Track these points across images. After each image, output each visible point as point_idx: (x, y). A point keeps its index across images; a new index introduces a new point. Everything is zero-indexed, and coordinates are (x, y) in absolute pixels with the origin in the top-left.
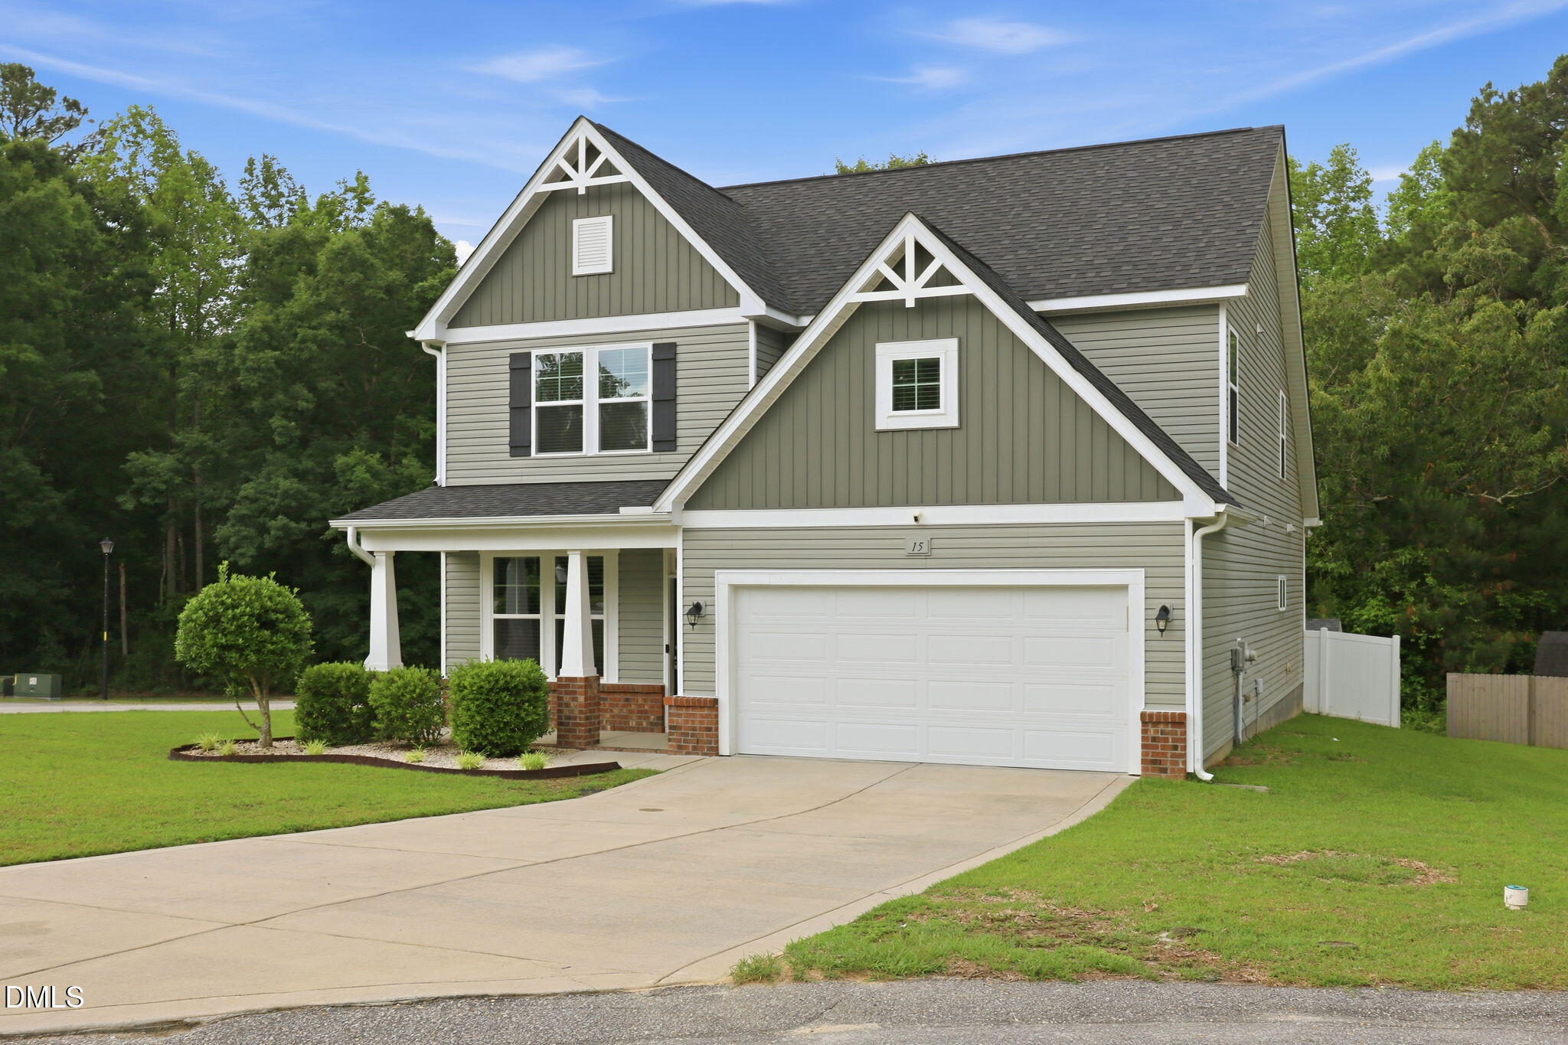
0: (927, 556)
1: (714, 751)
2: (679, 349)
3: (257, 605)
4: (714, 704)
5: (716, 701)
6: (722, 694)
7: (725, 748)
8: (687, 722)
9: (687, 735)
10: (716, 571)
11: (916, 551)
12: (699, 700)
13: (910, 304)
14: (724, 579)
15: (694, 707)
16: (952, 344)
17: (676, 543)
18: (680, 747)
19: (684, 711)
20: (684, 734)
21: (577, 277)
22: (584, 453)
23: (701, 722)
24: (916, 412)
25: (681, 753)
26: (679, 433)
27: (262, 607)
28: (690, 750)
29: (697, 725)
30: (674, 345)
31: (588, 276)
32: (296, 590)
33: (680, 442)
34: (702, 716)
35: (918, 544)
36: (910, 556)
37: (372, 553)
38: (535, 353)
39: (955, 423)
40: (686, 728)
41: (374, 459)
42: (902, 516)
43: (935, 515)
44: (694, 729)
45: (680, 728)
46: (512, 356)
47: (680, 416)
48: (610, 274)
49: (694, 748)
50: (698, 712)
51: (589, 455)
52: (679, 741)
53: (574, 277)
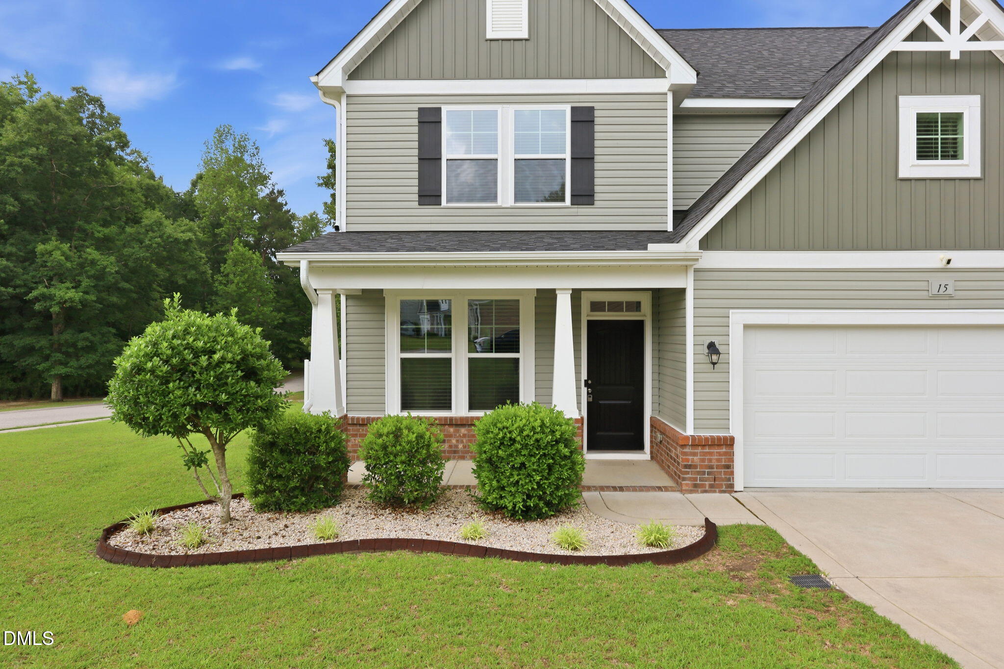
0: (951, 297)
1: (730, 488)
2: (597, 113)
3: (236, 348)
4: (729, 442)
5: (732, 439)
6: (736, 430)
7: (739, 485)
8: (703, 460)
9: (704, 473)
10: (731, 311)
11: (941, 292)
12: (719, 438)
13: (955, 56)
14: (738, 318)
15: (712, 445)
16: (975, 101)
17: (687, 283)
18: (695, 486)
19: (699, 450)
20: (698, 473)
21: (491, 40)
22: (500, 203)
23: (719, 460)
24: (940, 162)
25: (697, 492)
26: (597, 189)
27: (243, 351)
28: (707, 488)
29: (714, 463)
30: (592, 109)
31: (503, 40)
32: (259, 329)
33: (597, 197)
34: (719, 454)
35: (943, 286)
36: (934, 297)
37: (316, 290)
38: (445, 109)
39: (977, 174)
40: (701, 466)
41: (65, 247)
42: (934, 259)
43: (963, 259)
44: (711, 467)
45: (695, 467)
46: (421, 110)
47: (597, 173)
48: (526, 40)
49: (711, 486)
50: (715, 450)
51: (504, 206)
52: (695, 479)
53: (487, 40)
